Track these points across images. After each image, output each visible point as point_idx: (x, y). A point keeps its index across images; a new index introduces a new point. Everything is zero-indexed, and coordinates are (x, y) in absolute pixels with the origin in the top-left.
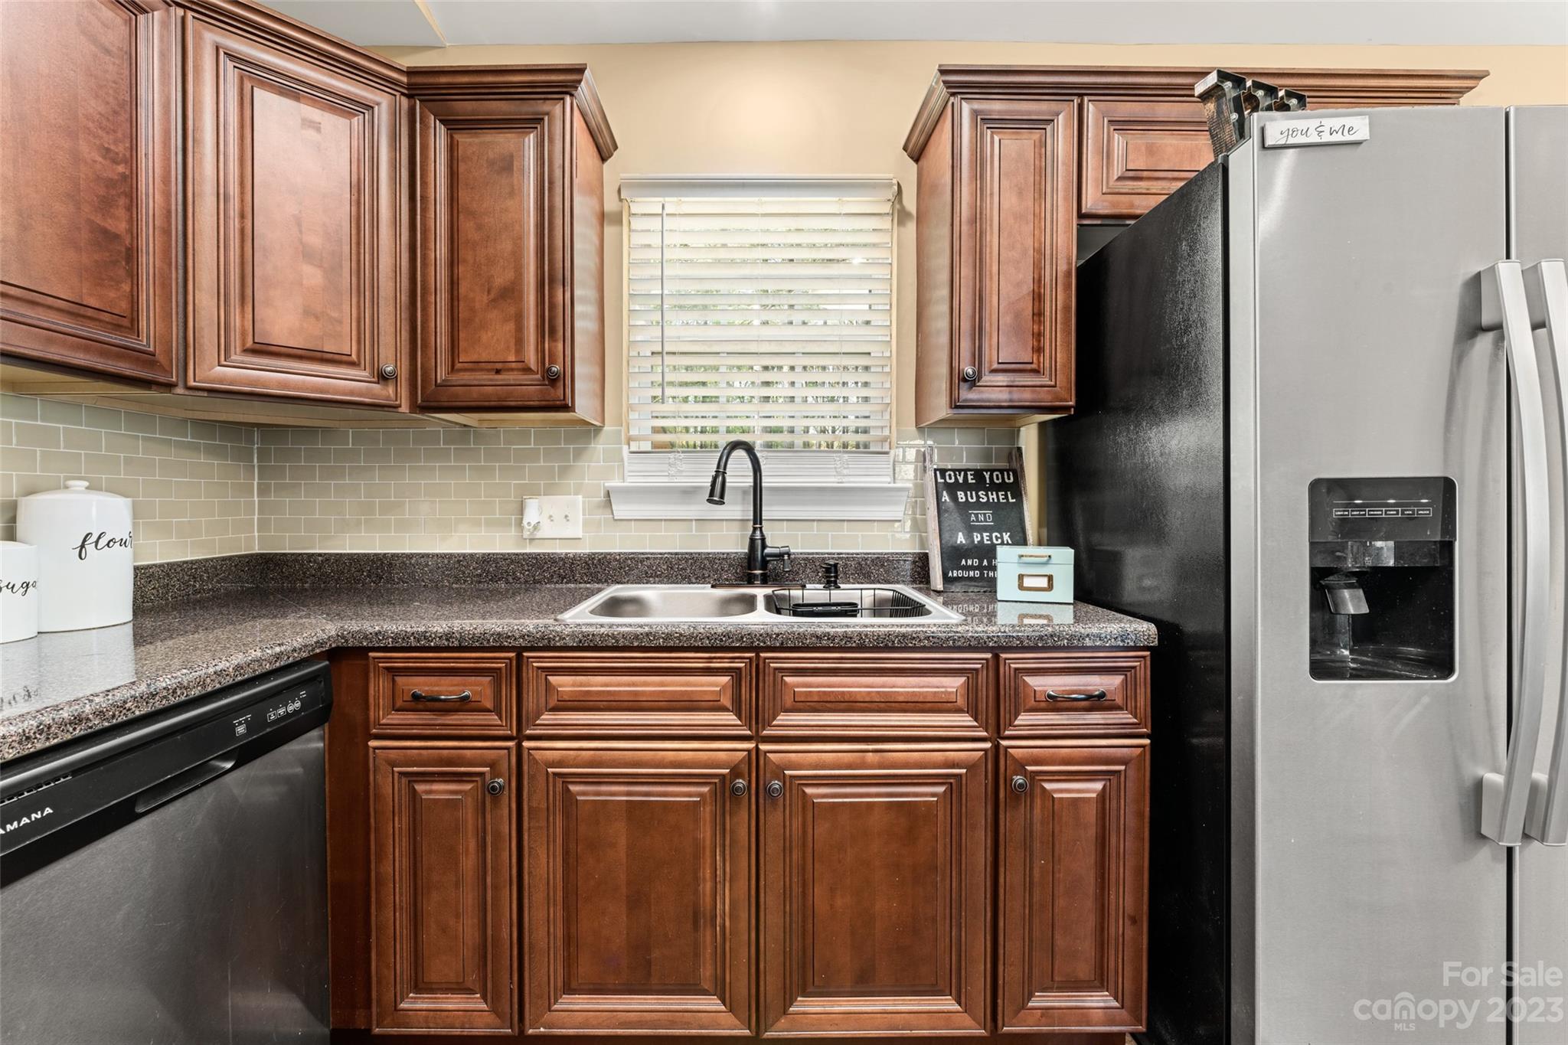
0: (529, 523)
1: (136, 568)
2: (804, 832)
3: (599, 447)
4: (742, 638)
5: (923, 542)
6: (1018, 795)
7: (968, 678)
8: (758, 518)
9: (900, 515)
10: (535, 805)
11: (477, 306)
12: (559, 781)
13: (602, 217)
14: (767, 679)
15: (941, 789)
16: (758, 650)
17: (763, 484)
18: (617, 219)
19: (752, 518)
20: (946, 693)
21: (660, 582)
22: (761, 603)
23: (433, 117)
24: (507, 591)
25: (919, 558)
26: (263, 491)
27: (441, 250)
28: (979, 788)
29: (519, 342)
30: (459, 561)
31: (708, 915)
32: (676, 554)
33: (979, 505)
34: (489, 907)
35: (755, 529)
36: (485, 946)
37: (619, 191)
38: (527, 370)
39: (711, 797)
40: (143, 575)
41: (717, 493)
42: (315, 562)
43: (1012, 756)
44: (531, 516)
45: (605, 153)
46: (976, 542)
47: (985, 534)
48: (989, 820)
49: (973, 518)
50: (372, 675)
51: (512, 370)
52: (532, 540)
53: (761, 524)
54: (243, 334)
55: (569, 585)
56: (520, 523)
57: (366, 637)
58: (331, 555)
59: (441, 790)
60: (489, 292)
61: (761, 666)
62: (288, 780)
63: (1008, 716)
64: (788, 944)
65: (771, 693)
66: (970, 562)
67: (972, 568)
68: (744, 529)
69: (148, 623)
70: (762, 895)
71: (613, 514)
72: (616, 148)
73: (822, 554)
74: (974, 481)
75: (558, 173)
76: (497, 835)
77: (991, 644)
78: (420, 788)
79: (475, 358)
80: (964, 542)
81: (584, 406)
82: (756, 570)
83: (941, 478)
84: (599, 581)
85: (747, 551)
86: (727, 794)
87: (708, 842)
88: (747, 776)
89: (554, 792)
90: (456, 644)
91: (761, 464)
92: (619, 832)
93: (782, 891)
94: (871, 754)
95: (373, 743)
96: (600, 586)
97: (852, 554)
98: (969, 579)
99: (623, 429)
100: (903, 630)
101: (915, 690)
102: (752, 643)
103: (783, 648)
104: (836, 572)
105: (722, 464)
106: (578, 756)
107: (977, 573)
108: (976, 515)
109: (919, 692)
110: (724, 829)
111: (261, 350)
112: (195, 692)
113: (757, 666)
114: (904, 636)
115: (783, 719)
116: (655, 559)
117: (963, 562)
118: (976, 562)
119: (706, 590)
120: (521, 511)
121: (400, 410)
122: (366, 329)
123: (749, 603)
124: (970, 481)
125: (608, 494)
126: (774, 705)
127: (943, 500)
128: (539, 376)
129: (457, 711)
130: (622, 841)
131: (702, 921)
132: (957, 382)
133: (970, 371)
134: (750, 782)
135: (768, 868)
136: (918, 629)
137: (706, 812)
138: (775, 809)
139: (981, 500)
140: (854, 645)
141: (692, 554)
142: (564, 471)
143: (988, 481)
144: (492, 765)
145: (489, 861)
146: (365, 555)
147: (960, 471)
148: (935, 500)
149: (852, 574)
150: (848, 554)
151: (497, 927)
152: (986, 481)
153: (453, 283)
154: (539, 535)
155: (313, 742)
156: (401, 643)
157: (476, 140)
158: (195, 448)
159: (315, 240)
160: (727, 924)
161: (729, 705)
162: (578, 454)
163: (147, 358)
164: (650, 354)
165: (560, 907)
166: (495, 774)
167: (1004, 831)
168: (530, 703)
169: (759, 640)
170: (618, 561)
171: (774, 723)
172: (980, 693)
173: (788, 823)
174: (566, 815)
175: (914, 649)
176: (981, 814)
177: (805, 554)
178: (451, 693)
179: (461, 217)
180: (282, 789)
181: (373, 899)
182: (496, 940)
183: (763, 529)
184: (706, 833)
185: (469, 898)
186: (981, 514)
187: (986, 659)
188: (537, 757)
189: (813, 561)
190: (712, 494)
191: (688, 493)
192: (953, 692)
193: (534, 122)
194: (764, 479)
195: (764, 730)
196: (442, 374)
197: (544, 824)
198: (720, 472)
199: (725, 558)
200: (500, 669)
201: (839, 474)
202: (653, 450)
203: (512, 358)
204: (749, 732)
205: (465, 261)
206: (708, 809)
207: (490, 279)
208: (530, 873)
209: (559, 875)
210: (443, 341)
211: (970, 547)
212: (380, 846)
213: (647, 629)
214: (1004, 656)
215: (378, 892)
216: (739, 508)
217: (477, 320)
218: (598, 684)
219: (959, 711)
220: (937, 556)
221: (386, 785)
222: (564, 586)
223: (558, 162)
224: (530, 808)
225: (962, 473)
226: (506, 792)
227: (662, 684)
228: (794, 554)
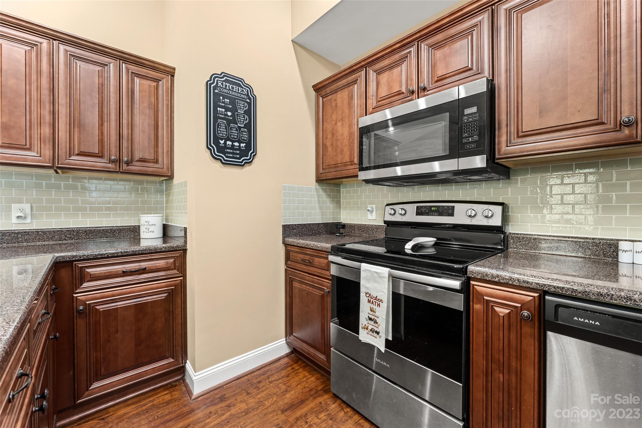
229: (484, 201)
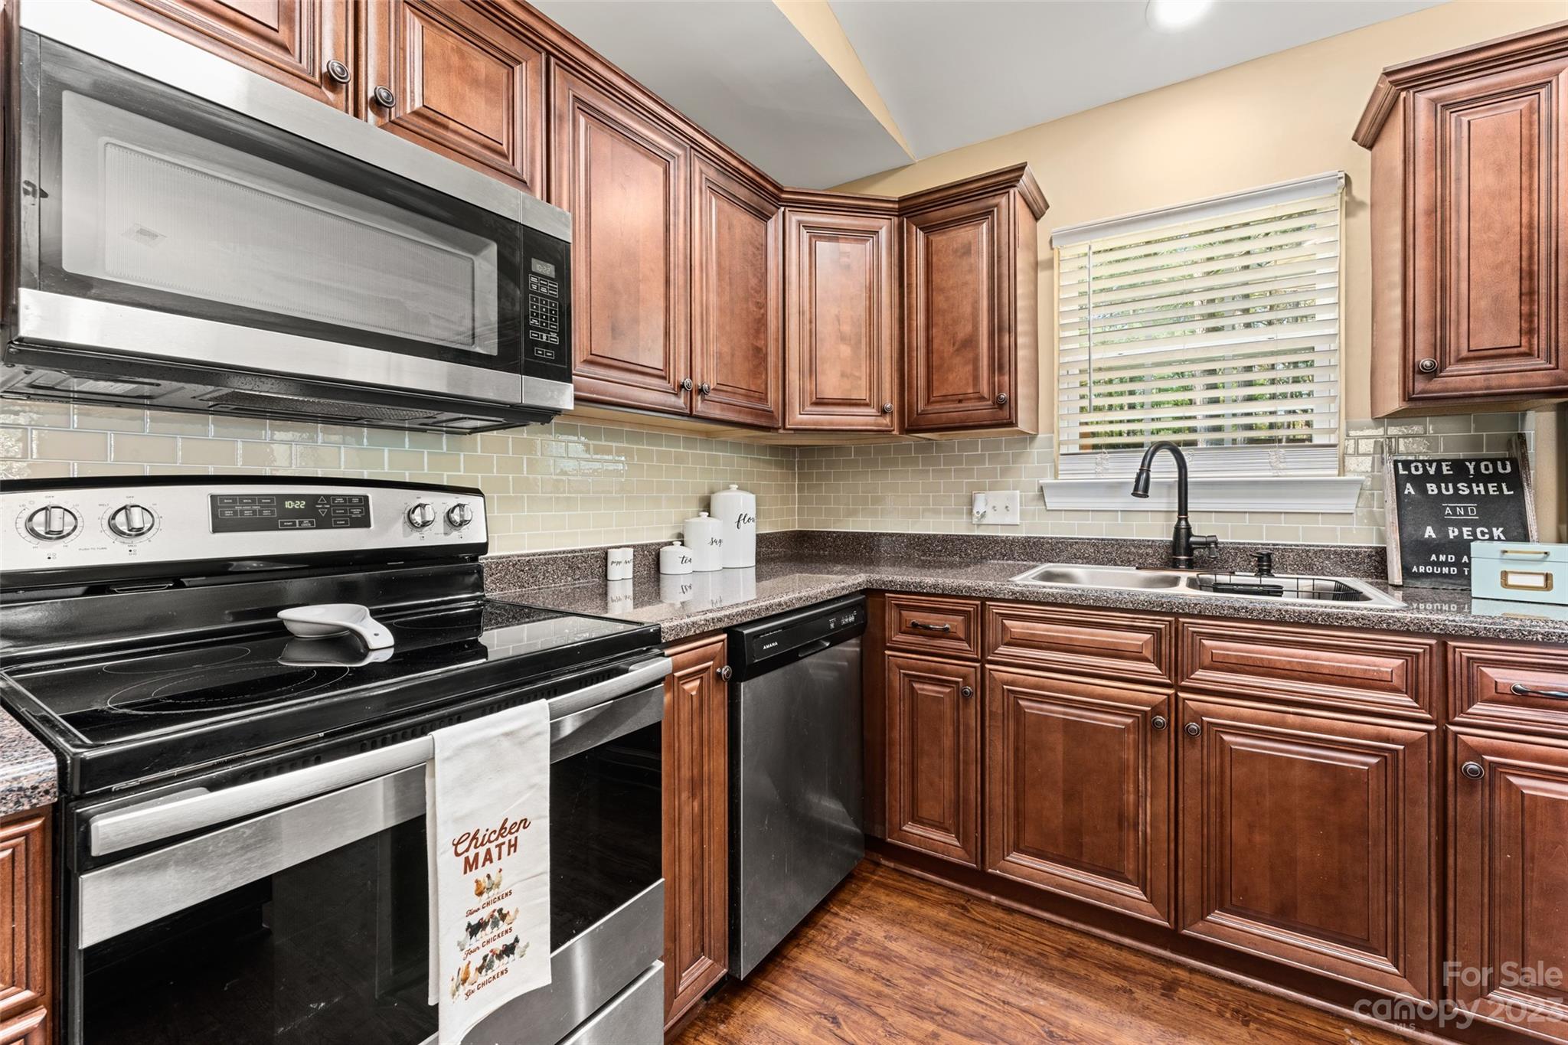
0: (978, 512)
1: (757, 535)
2: (1222, 772)
3: (1036, 450)
4: (1162, 604)
5: (1382, 536)
6: (1470, 781)
7: (1407, 660)
8: (1183, 509)
9: (1351, 508)
10: (994, 710)
11: (945, 355)
12: (1012, 696)
13: (1036, 266)
14: (1185, 639)
15: (1374, 761)
16: (1177, 615)
17: (1189, 480)
18: (1050, 264)
19: (1177, 509)
20: (1378, 672)
21: (1088, 563)
22: (1183, 583)
23: (914, 227)
24: (961, 563)
25: (1376, 553)
26: (801, 489)
27: (921, 319)
28: (1422, 764)
29: (976, 378)
30: (926, 540)
31: (1131, 820)
32: (1103, 540)
33: (1457, 497)
34: (961, 775)
35: (1180, 520)
36: (958, 802)
37: (1051, 242)
38: (982, 398)
39: (1134, 727)
40: (761, 539)
41: (1142, 488)
42: (832, 537)
43: (1463, 742)
44: (979, 507)
45: (1037, 216)
46: (1451, 537)
47: (1465, 529)
48: (1434, 800)
49: (1448, 511)
50: (887, 608)
51: (971, 399)
52: (979, 525)
53: (1186, 514)
54: (811, 394)
55: (1009, 562)
56: (970, 512)
57: (884, 583)
58: (841, 532)
59: (930, 689)
60: (954, 345)
61: (1180, 628)
62: (838, 668)
63: (1458, 703)
64: (1205, 862)
65: (1190, 652)
66: (1442, 558)
67: (1446, 564)
68: (1169, 520)
69: (765, 568)
70: (1181, 815)
71: (1045, 505)
72: (1047, 207)
73: (1254, 544)
74: (1451, 472)
75: (1005, 249)
76: (967, 726)
77: (1435, 631)
78: (916, 686)
79: (944, 392)
80: (1434, 536)
81: (1023, 423)
82: (1181, 555)
83: (1404, 470)
84: (1034, 560)
85: (1172, 539)
86: (1149, 727)
87: (1131, 763)
88: (1166, 715)
89: (1008, 702)
90: (940, 592)
91: (1187, 461)
92: (1057, 741)
93: (1199, 816)
94: (1291, 716)
95: (888, 652)
96: (1034, 563)
97: (1291, 545)
98: (1441, 575)
99: (1055, 436)
100: (1328, 610)
101: (1342, 665)
102: (1172, 609)
103: (1200, 616)
104: (1269, 560)
105: (1146, 462)
106: (1025, 680)
107: (1454, 571)
108: (1453, 509)
109: (1347, 668)
110: (1146, 755)
111: (819, 402)
112: (814, 601)
113: (1177, 629)
114: (1328, 615)
115: (1200, 674)
116: (1083, 543)
117: (1434, 557)
118: (1452, 558)
119: (1132, 571)
120: (971, 502)
121: (894, 433)
122: (874, 382)
123: (1174, 582)
124: (1445, 472)
125: (1041, 489)
126: (1192, 661)
127: (1406, 492)
128: (990, 402)
129: (941, 637)
130: (1060, 748)
131: (1126, 824)
132: (1411, 374)
133: (1428, 363)
134: (1169, 721)
135: (1186, 794)
136: (1346, 611)
137: (1130, 738)
138: (1193, 747)
139: (1461, 492)
140: (1273, 619)
141: (1117, 540)
142: (1004, 472)
143: (1472, 472)
144: (964, 677)
145: (961, 743)
146: (862, 533)
147: (1431, 462)
148: (1395, 493)
149: (1290, 565)
150: (1285, 545)
151: (967, 791)
152: (1469, 471)
153: (929, 341)
154: (985, 521)
155: (850, 648)
156: (905, 589)
157: (944, 237)
158: (769, 462)
159: (846, 328)
160: (1149, 830)
161: (1150, 657)
162: (1016, 458)
163: (769, 414)
164: (1078, 372)
165: (1011, 786)
166: (966, 683)
167: (1453, 814)
168: (991, 637)
169: (1178, 607)
170: (1051, 544)
171: (1192, 676)
172: (1421, 677)
173: (1205, 761)
174: (1017, 721)
175: (1341, 628)
176: (1424, 795)
177: (1235, 543)
178: (937, 625)
179: (934, 294)
180: (835, 674)
181: (887, 753)
182: (966, 801)
183: (1189, 520)
184: (1129, 755)
185: (948, 767)
186: (1460, 507)
187: (1430, 645)
188: (996, 676)
189: (1245, 550)
190: (1136, 488)
191: (1114, 487)
192: (1387, 672)
193: (988, 213)
194: (1189, 475)
195: (1183, 681)
196: (921, 406)
197: (1000, 724)
198: (1145, 469)
199: (1151, 544)
200: (970, 611)
201: (1273, 468)
202: (1082, 451)
203: (971, 391)
204: (1168, 681)
205: (937, 324)
206: (1131, 736)
207: (954, 336)
208: (990, 757)
209: (1011, 764)
210: (922, 382)
211: (1443, 542)
212: (892, 720)
213: (1080, 592)
214: (1452, 643)
215: (890, 749)
216: (1164, 500)
217: (945, 365)
218: (1041, 629)
219: (1395, 690)
220: (1395, 550)
221: (896, 680)
222: (1005, 562)
223: (1004, 240)
224: (990, 711)
225: (1434, 465)
226: (974, 698)
227: (1092, 635)
228: (1223, 543)
229: (407, 480)
